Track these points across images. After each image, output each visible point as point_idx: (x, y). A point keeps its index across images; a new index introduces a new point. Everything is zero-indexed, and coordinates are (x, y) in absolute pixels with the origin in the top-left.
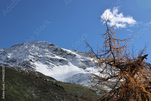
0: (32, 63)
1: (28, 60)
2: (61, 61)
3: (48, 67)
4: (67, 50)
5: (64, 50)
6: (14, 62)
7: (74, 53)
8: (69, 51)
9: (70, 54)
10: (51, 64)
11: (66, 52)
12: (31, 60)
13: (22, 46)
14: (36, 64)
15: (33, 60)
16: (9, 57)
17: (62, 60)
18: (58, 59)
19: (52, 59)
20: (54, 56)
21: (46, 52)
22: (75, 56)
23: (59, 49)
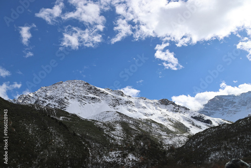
0: (66, 100)
1: (63, 97)
2: (93, 98)
3: (80, 105)
4: (101, 89)
5: (98, 88)
6: (51, 99)
7: (107, 92)
8: (102, 90)
9: (103, 93)
10: (84, 101)
11: (99, 90)
12: (65, 98)
13: (61, 85)
14: (70, 101)
15: (67, 98)
16: (48, 94)
17: (95, 98)
18: (90, 98)
19: (85, 97)
20: (88, 94)
21: (80, 90)
22: (107, 94)
23: (93, 88)
